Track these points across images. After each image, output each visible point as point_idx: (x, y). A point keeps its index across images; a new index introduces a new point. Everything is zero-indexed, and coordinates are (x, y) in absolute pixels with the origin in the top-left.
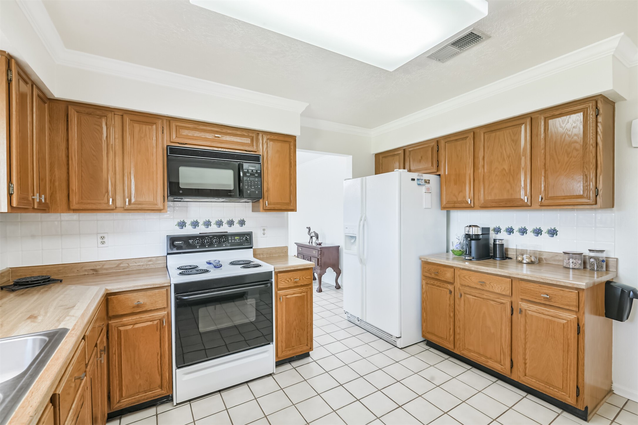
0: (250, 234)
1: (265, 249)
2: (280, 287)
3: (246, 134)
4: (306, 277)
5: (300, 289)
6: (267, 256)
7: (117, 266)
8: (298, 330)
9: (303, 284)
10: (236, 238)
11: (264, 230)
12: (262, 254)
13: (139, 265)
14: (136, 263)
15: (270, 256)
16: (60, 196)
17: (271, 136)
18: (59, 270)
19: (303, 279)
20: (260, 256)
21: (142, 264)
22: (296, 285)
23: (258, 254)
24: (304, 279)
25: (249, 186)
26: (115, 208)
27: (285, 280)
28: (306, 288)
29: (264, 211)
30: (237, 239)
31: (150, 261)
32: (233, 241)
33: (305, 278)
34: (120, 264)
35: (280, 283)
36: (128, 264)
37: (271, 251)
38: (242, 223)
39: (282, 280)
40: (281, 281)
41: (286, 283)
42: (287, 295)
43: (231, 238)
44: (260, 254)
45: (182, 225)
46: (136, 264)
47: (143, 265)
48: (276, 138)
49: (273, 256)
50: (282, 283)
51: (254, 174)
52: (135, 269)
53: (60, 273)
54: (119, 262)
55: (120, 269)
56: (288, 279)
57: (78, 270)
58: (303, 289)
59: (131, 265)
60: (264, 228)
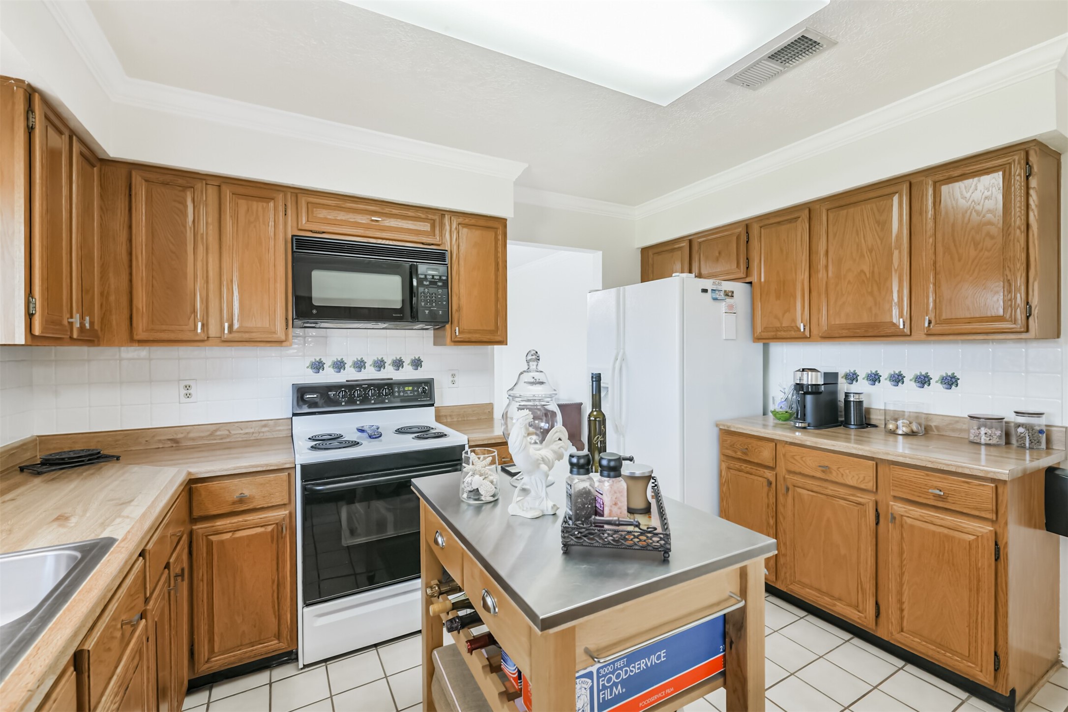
0: (429, 383)
3: (423, 216)
6: (458, 418)
7: (211, 435)
10: (406, 389)
11: (453, 376)
12: (450, 416)
13: (246, 433)
14: (242, 430)
15: (462, 420)
16: (118, 319)
17: (465, 219)
18: (117, 441)
20: (447, 420)
21: (252, 430)
23: (442, 416)
25: (428, 302)
26: (206, 338)
29: (453, 344)
30: (408, 390)
31: (265, 426)
32: (402, 394)
34: (216, 431)
36: (229, 431)
37: (464, 411)
38: (417, 363)
43: (399, 389)
44: (446, 416)
45: (318, 366)
46: (242, 432)
47: (253, 433)
48: (473, 221)
49: (468, 419)
51: (437, 282)
52: (240, 439)
53: (117, 444)
54: (214, 427)
55: (215, 439)
57: (147, 441)
59: (233, 432)
60: (453, 372)
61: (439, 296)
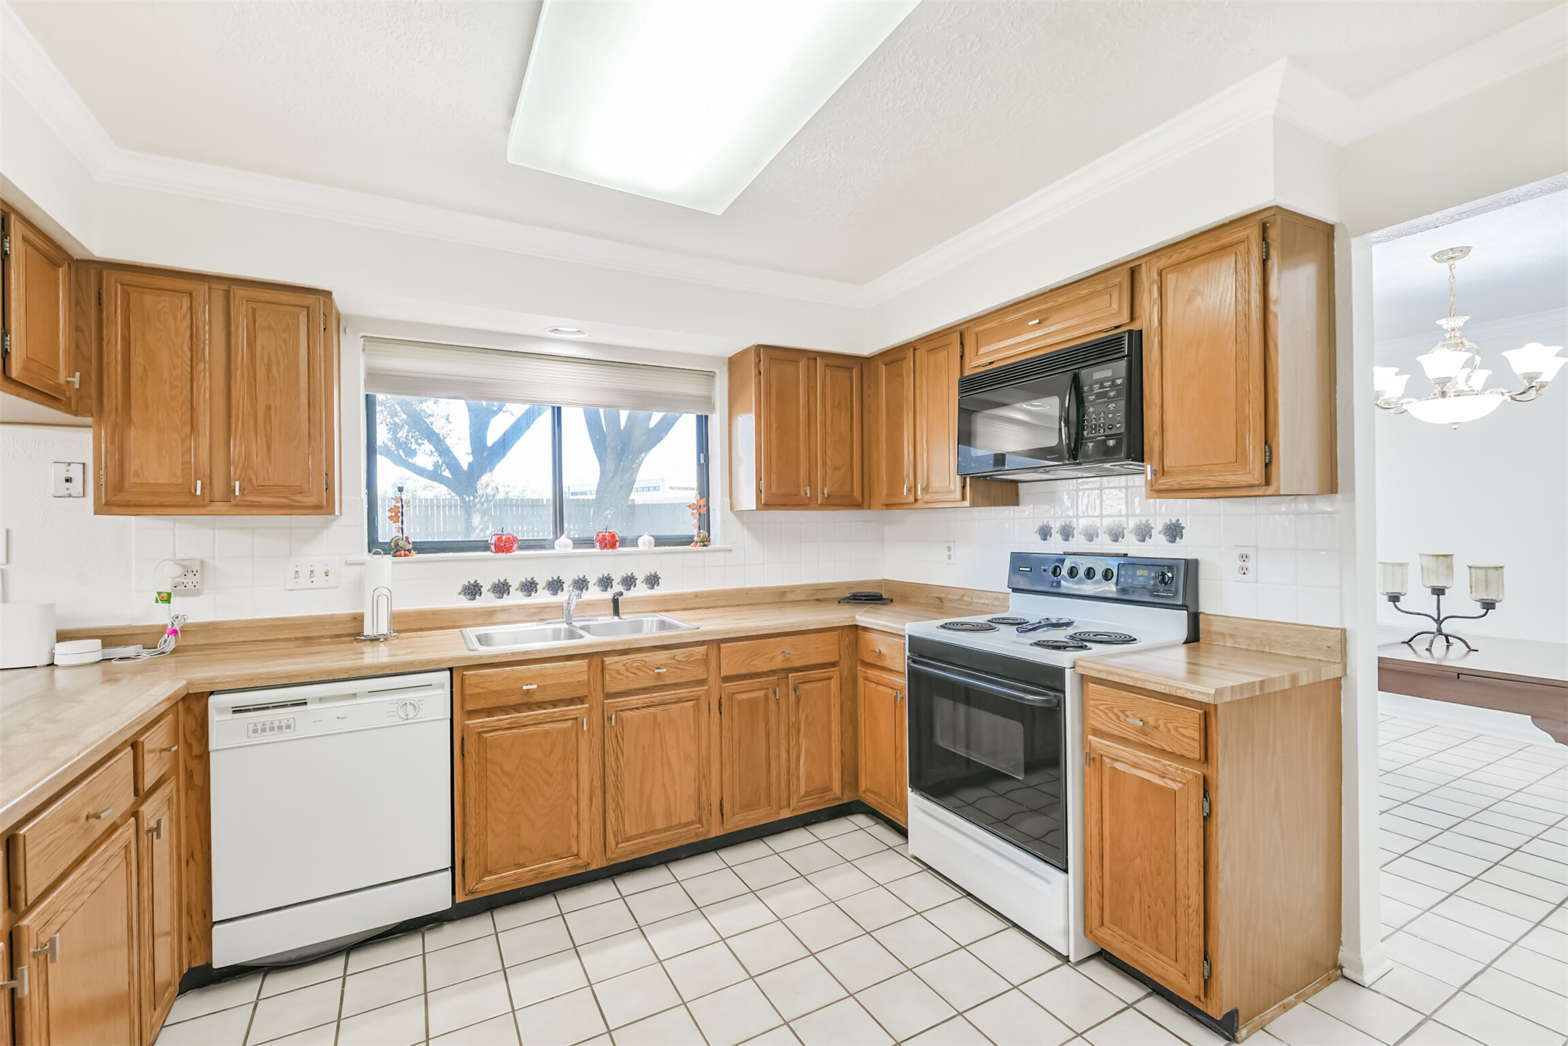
0: (1191, 567)
1: (1242, 621)
2: (1095, 725)
3: (1100, 287)
4: (1180, 730)
5: (1155, 761)
6: (1249, 645)
7: (960, 599)
8: (1150, 895)
9: (1168, 749)
10: (1139, 573)
11: (1244, 557)
12: (1232, 636)
13: (984, 604)
14: (980, 598)
15: (1260, 649)
17: (1172, 256)
19: (1169, 731)
20: (1225, 642)
21: (987, 602)
22: (1142, 739)
23: (1216, 633)
24: (1173, 732)
25: (1093, 429)
26: (913, 501)
27: (1107, 709)
28: (1177, 768)
29: (1156, 495)
30: (1142, 576)
31: (996, 599)
32: (1130, 580)
33: (1176, 728)
34: (963, 596)
35: (1093, 711)
36: (971, 597)
37: (1264, 634)
38: (1174, 532)
39: (1100, 705)
40: (1096, 706)
41: (1111, 718)
42: (1117, 760)
44: (1223, 635)
45: (1045, 533)
46: (980, 601)
47: (988, 605)
48: (1188, 253)
49: (1272, 651)
50: (1100, 717)
51: (1107, 391)
52: (979, 609)
54: (962, 592)
56: (1116, 710)
58: (1169, 765)
59: (975, 600)
60: (1244, 551)
61: (1110, 416)
